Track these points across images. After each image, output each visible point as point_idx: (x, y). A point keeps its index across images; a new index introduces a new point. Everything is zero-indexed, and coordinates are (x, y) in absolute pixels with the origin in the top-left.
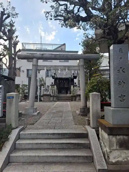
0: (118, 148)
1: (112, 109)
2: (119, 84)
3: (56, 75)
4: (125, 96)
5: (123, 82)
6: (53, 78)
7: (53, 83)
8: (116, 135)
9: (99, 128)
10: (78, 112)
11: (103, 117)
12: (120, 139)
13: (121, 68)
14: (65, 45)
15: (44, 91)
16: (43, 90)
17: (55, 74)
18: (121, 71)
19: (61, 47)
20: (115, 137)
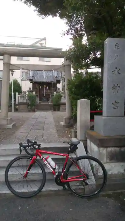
0: (108, 161)
1: (103, 118)
2: (114, 88)
3: (35, 78)
4: (119, 103)
5: (119, 85)
6: (31, 83)
7: (31, 89)
8: (107, 147)
9: (87, 140)
10: (62, 123)
11: (92, 128)
12: (111, 151)
13: (116, 68)
14: (46, 39)
15: (20, 98)
16: (18, 97)
17: (33, 77)
18: (116, 72)
19: (40, 43)
20: (106, 149)
